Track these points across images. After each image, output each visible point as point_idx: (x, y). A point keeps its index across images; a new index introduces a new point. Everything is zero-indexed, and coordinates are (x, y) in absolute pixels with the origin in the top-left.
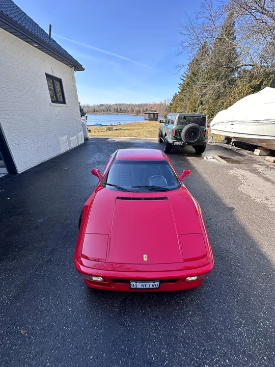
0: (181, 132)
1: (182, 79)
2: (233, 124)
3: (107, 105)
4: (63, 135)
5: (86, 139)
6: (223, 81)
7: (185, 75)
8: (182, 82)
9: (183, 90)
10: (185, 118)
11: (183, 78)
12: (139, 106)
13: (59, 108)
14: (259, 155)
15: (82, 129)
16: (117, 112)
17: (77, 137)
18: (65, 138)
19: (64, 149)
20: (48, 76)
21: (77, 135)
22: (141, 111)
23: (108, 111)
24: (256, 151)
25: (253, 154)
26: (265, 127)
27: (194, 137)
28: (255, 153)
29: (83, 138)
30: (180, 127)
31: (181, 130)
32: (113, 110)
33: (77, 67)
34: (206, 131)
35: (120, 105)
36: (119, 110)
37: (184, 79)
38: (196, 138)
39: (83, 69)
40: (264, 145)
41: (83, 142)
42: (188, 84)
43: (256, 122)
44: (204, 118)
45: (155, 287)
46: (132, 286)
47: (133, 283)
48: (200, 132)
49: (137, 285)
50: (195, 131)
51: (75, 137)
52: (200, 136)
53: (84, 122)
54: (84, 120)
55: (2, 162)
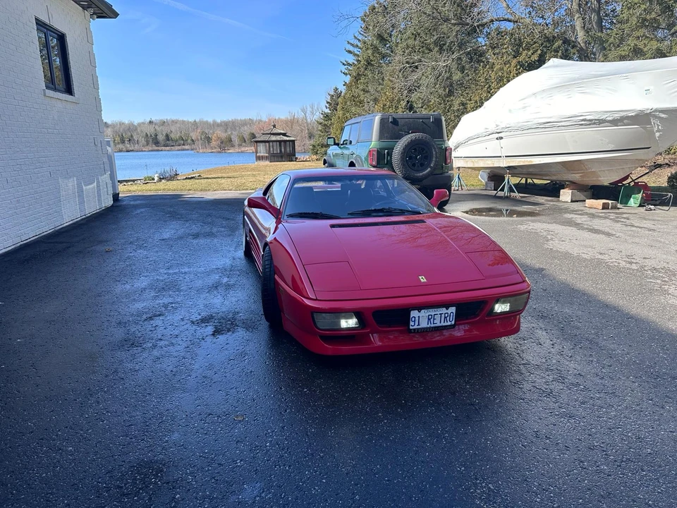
0: (390, 154)
1: (350, 52)
2: (501, 138)
3: (121, 124)
4: (68, 176)
5: (116, 197)
6: (455, 56)
7: (356, 42)
8: (351, 59)
9: (357, 78)
10: (395, 122)
11: (351, 49)
12: (226, 125)
13: (59, 105)
14: (572, 201)
15: (107, 167)
16: (157, 143)
17: (98, 186)
18: (72, 183)
19: (69, 214)
20: (40, 24)
21: (98, 182)
22: (236, 140)
23: (123, 142)
24: (564, 193)
25: (559, 201)
26: (568, 133)
27: (422, 165)
28: (562, 198)
29: (111, 192)
30: (384, 145)
31: (391, 150)
32: (143, 141)
33: (102, 8)
34: (446, 149)
35: (163, 123)
36: (161, 138)
37: (356, 50)
38: (428, 166)
39: (115, 15)
40: (576, 177)
41: (110, 202)
42: (369, 63)
43: (547, 125)
44: (438, 122)
45: (449, 323)
46: (412, 323)
47: (414, 314)
48: (434, 153)
49: (421, 319)
50: (423, 149)
51: (92, 185)
52: (436, 161)
53: (109, 149)
54: (107, 144)
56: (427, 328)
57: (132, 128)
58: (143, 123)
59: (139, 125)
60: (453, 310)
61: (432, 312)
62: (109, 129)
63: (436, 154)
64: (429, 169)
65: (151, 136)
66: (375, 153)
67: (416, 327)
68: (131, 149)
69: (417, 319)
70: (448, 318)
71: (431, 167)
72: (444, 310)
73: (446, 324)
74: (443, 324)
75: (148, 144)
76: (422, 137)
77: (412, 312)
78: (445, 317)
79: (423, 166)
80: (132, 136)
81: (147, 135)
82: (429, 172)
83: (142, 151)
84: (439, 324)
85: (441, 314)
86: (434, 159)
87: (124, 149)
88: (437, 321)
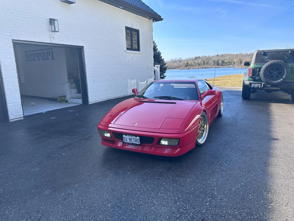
0: (259, 71)
3: (205, 57)
4: (132, 79)
10: (265, 54)
16: (218, 64)
17: (147, 83)
18: (134, 81)
20: (127, 28)
23: (204, 64)
30: (258, 66)
31: (260, 68)
32: (212, 64)
33: (156, 18)
35: (223, 56)
36: (220, 62)
39: (162, 19)
45: (138, 143)
46: (124, 140)
47: (124, 136)
48: (285, 70)
49: (127, 139)
50: (278, 69)
51: (144, 82)
52: (286, 75)
53: (158, 69)
54: (157, 67)
55: (80, 95)
56: (130, 143)
57: (209, 58)
58: (214, 56)
59: (212, 57)
60: (138, 138)
61: (130, 137)
62: (200, 59)
63: (287, 71)
64: (282, 79)
65: (216, 61)
66: (251, 70)
67: (126, 141)
68: (207, 67)
69: (125, 138)
70: (137, 141)
71: (283, 78)
72: (135, 137)
73: (136, 143)
74: (135, 143)
75: (214, 65)
76: (278, 62)
77: (123, 135)
78: (136, 140)
79: (278, 78)
80: (208, 62)
81: (214, 61)
82: (281, 81)
83: (211, 68)
84: (134, 143)
85: (134, 139)
86: (285, 74)
87: (204, 67)
88: (133, 141)
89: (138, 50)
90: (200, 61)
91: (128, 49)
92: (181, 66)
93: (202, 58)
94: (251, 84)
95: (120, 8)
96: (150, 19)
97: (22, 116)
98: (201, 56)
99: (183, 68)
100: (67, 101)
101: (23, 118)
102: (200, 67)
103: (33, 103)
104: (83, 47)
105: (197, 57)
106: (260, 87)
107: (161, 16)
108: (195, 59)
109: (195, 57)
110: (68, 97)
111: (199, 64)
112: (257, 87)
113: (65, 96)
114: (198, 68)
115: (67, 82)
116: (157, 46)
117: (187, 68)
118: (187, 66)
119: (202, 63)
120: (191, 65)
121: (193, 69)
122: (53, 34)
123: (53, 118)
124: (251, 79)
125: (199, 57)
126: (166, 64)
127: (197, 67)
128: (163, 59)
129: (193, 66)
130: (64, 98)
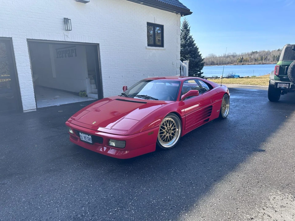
4: (153, 75)
20: (149, 24)
31: (288, 66)
53: (186, 65)
54: (185, 63)
55: (97, 90)
56: (85, 141)
57: (268, 53)
58: (275, 51)
59: (272, 52)
61: (85, 135)
62: (257, 54)
65: (276, 57)
66: (278, 68)
67: (82, 139)
68: (265, 63)
69: (81, 136)
70: (90, 140)
72: (88, 136)
75: (274, 60)
77: (80, 133)
80: (267, 57)
81: (274, 56)
83: (270, 64)
87: (262, 63)
88: (87, 140)
89: (162, 46)
90: (257, 56)
91: (149, 45)
92: (235, 62)
93: (260, 52)
94: (276, 83)
95: (142, 4)
96: (177, 13)
97: (35, 108)
98: (258, 51)
99: (237, 64)
100: (87, 96)
101: (36, 110)
102: (256, 63)
103: (57, 97)
104: (98, 44)
105: (253, 51)
106: (287, 88)
107: (190, 10)
108: (252, 54)
109: (251, 52)
110: (88, 92)
111: (255, 60)
112: (285, 87)
113: (84, 91)
114: (255, 64)
115: (87, 78)
116: (194, 41)
117: (241, 64)
118: (241, 62)
119: (259, 58)
120: (246, 61)
121: (248, 64)
122: (66, 33)
123: (61, 111)
124: (278, 78)
125: (256, 52)
126: (204, 60)
127: (253, 62)
128: (201, 55)
129: (248, 61)
130: (84, 93)
